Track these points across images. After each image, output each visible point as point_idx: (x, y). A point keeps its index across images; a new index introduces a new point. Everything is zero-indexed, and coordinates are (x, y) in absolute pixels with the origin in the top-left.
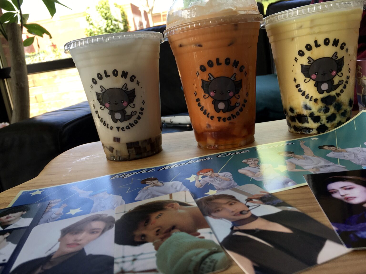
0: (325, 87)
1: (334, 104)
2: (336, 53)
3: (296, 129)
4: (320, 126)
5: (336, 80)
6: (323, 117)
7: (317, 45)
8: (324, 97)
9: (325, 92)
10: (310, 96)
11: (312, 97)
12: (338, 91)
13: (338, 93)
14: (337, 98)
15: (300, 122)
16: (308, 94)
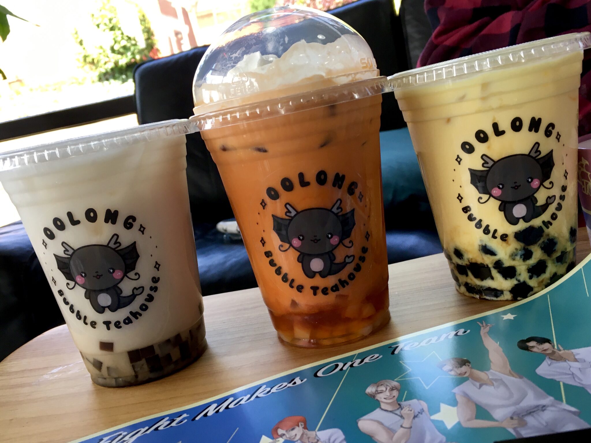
0: (519, 210)
1: (541, 241)
2: (537, 144)
3: (470, 288)
4: (516, 285)
5: (541, 197)
6: (522, 268)
7: (498, 132)
8: (520, 231)
9: (521, 221)
10: (492, 229)
11: (495, 231)
12: (546, 217)
13: (546, 220)
14: (546, 231)
15: (476, 276)
16: (488, 226)
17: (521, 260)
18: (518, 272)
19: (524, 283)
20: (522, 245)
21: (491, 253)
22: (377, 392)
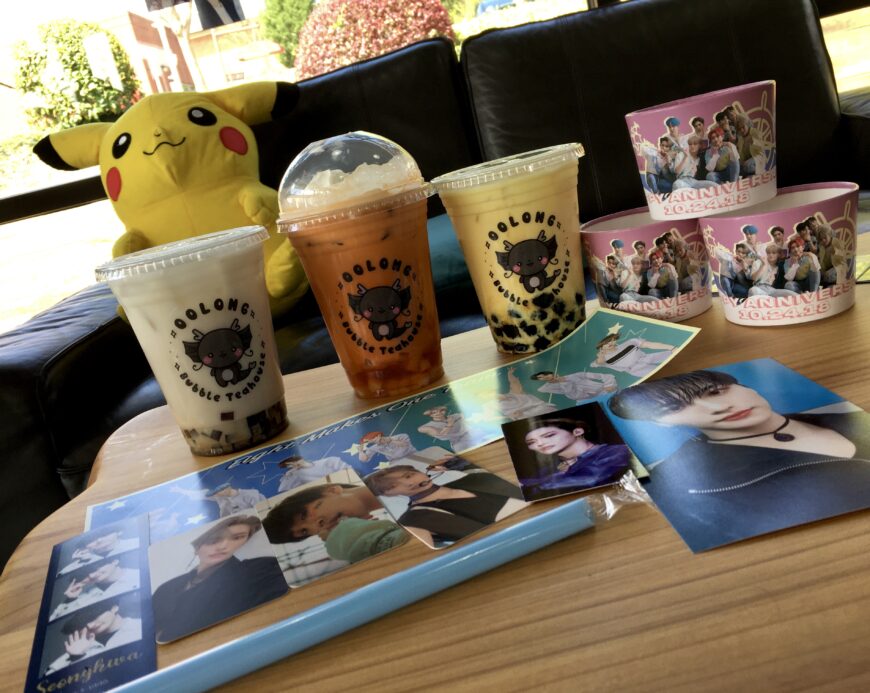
0: (534, 282)
1: (553, 304)
2: (543, 231)
3: (506, 346)
4: (538, 340)
5: (550, 271)
6: (541, 326)
7: (514, 224)
8: (536, 297)
9: (536, 290)
10: (516, 297)
11: (519, 299)
12: (555, 285)
13: (555, 288)
14: (556, 296)
15: (509, 336)
16: (513, 295)
17: (540, 320)
18: (538, 330)
19: (544, 337)
20: (539, 308)
21: (518, 316)
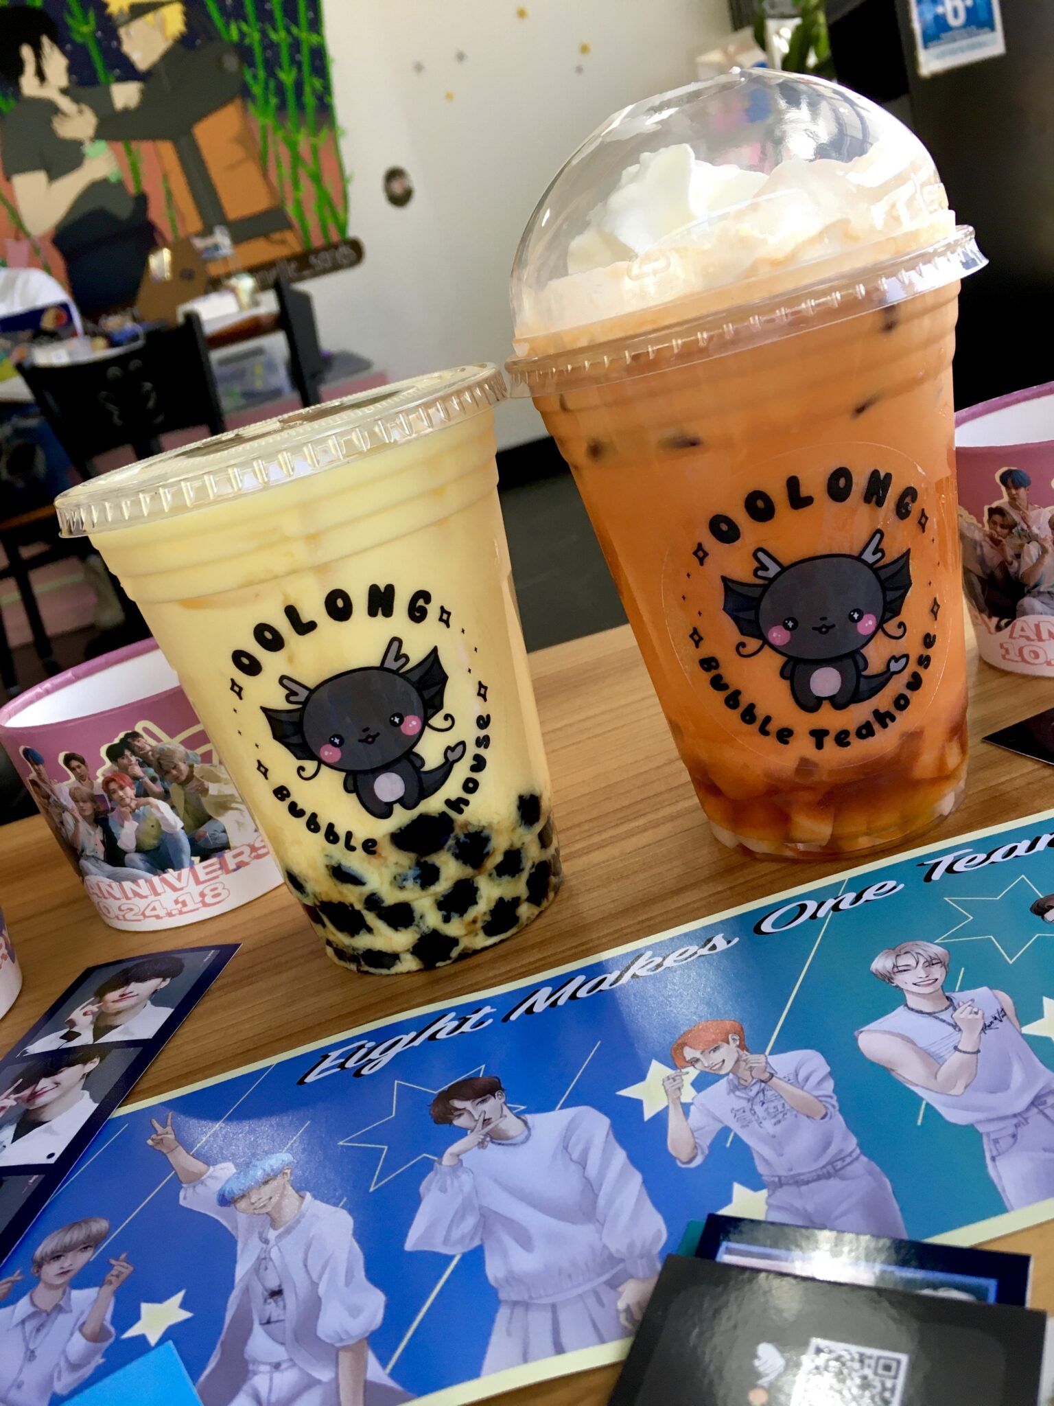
1: (451, 842)
2: (396, 641)
5: (431, 750)
6: (425, 904)
8: (400, 829)
9: (397, 808)
12: (452, 788)
13: (453, 798)
14: (459, 818)
17: (417, 888)
18: (417, 915)
19: (435, 933)
20: (413, 856)
21: (355, 880)
22: (897, 970)
